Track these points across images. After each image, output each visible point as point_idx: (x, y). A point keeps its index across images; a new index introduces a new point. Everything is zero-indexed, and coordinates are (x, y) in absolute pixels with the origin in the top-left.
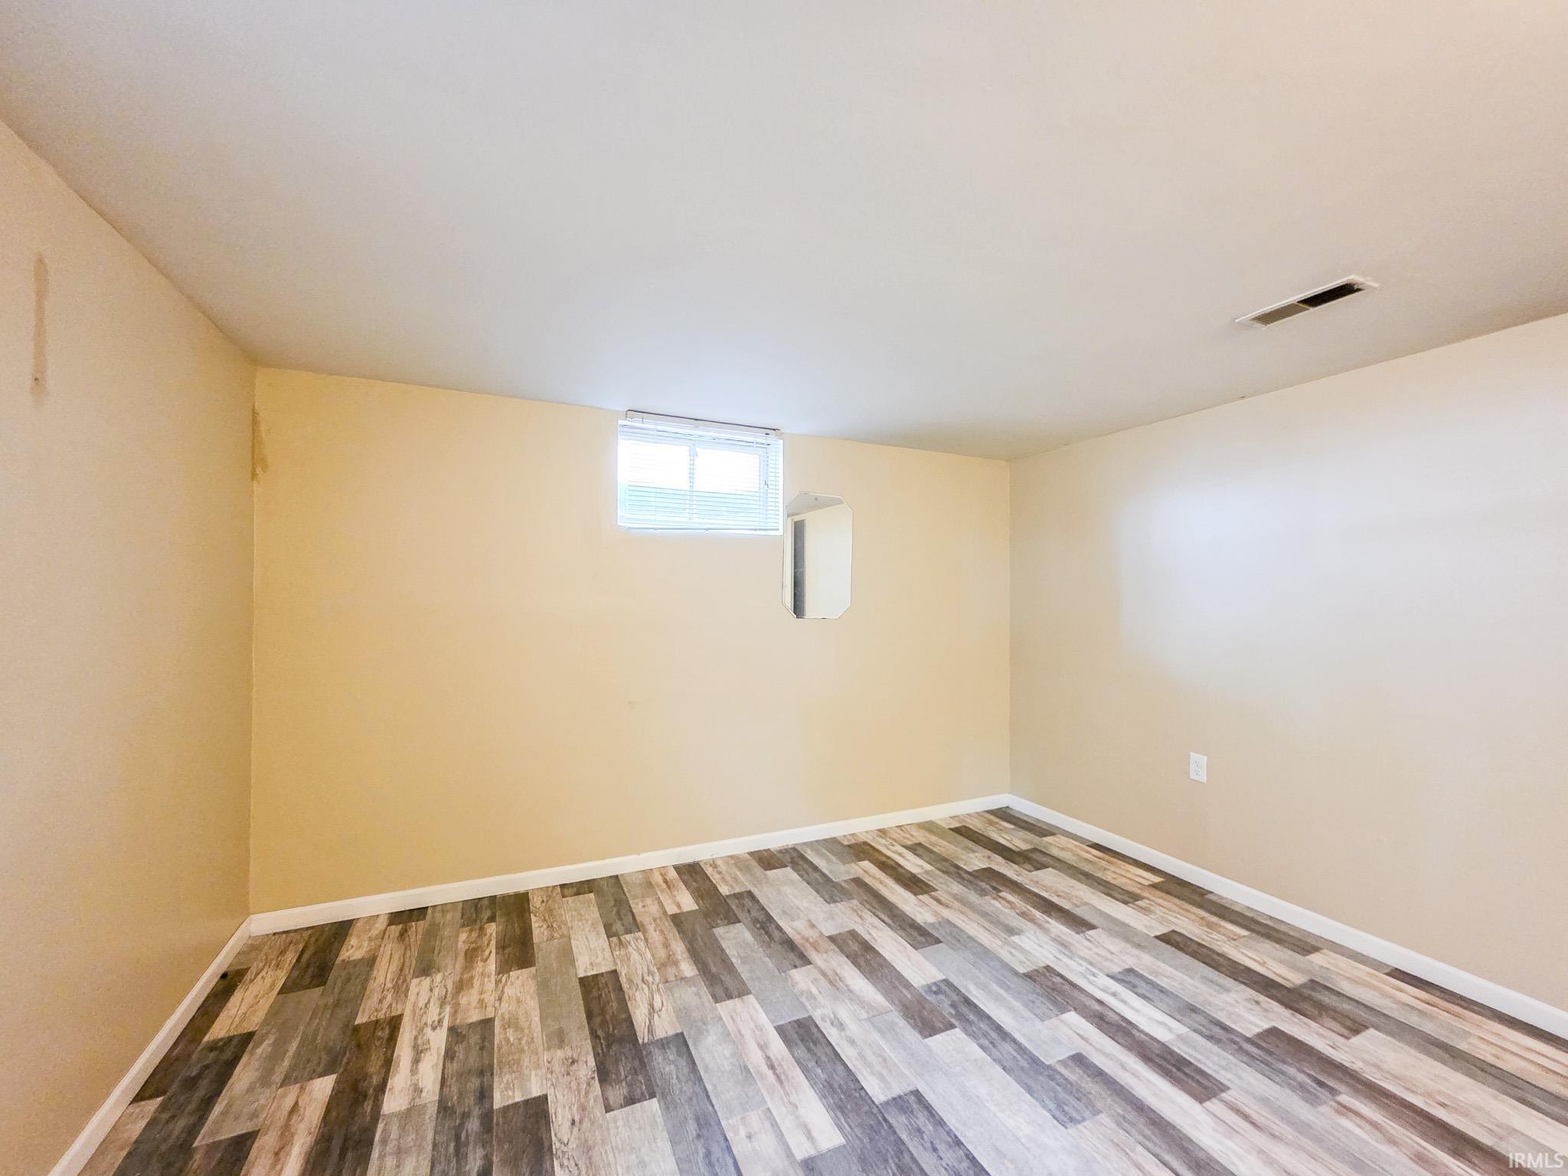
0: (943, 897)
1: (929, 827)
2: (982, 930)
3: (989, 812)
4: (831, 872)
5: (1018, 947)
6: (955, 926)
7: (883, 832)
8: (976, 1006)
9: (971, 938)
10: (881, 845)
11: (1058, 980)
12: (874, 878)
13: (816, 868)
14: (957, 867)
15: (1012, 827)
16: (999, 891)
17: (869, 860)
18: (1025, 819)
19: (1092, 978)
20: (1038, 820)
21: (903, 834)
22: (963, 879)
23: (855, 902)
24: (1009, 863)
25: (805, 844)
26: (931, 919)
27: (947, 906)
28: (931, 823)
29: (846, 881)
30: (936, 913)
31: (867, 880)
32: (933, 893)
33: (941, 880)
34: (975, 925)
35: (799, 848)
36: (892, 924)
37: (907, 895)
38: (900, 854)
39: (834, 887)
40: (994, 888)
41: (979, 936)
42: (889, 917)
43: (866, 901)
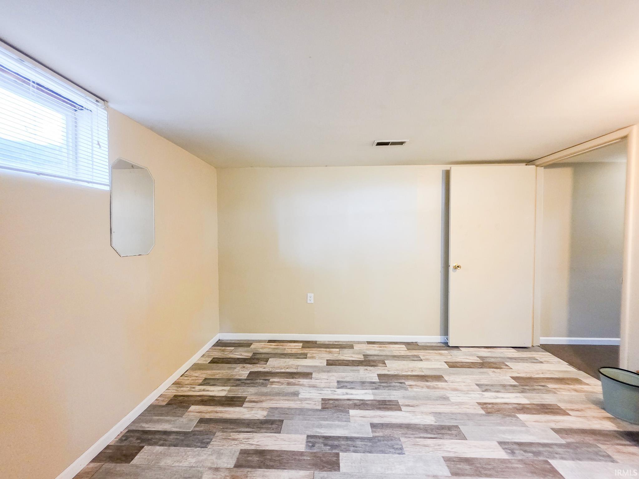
0: (254, 398)
1: (196, 367)
2: (287, 402)
3: (213, 346)
4: (180, 428)
5: (306, 399)
6: (277, 408)
7: (177, 384)
8: (330, 437)
9: (289, 409)
10: (185, 391)
11: (331, 402)
12: (209, 412)
13: (165, 433)
14: (239, 380)
15: (233, 348)
16: (268, 380)
17: (193, 404)
18: (233, 342)
19: (335, 393)
20: (238, 340)
21: (190, 379)
22: (248, 384)
23: (218, 434)
24: (254, 365)
25: (133, 422)
26: (265, 413)
27: (261, 402)
28: (195, 364)
29: (196, 426)
30: (263, 409)
31: (207, 416)
32: (246, 400)
33: (240, 391)
34: (282, 402)
35: (134, 428)
36: (253, 430)
37: (237, 409)
38: (204, 390)
39: (194, 435)
40: (266, 380)
41: (290, 405)
42: (247, 428)
43: (223, 428)
